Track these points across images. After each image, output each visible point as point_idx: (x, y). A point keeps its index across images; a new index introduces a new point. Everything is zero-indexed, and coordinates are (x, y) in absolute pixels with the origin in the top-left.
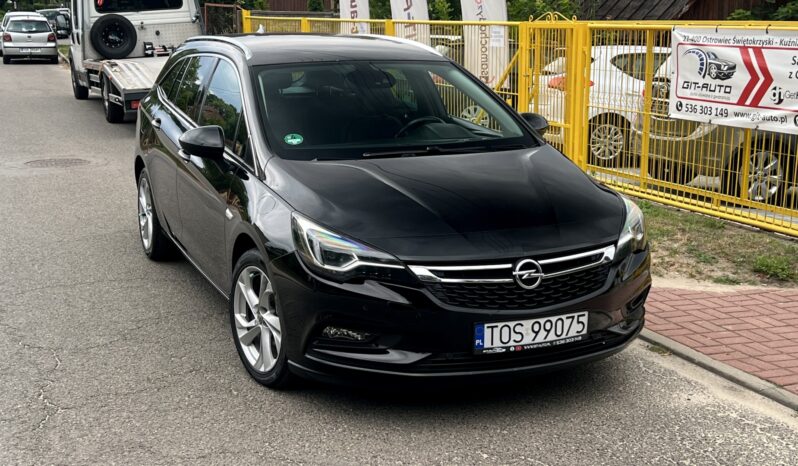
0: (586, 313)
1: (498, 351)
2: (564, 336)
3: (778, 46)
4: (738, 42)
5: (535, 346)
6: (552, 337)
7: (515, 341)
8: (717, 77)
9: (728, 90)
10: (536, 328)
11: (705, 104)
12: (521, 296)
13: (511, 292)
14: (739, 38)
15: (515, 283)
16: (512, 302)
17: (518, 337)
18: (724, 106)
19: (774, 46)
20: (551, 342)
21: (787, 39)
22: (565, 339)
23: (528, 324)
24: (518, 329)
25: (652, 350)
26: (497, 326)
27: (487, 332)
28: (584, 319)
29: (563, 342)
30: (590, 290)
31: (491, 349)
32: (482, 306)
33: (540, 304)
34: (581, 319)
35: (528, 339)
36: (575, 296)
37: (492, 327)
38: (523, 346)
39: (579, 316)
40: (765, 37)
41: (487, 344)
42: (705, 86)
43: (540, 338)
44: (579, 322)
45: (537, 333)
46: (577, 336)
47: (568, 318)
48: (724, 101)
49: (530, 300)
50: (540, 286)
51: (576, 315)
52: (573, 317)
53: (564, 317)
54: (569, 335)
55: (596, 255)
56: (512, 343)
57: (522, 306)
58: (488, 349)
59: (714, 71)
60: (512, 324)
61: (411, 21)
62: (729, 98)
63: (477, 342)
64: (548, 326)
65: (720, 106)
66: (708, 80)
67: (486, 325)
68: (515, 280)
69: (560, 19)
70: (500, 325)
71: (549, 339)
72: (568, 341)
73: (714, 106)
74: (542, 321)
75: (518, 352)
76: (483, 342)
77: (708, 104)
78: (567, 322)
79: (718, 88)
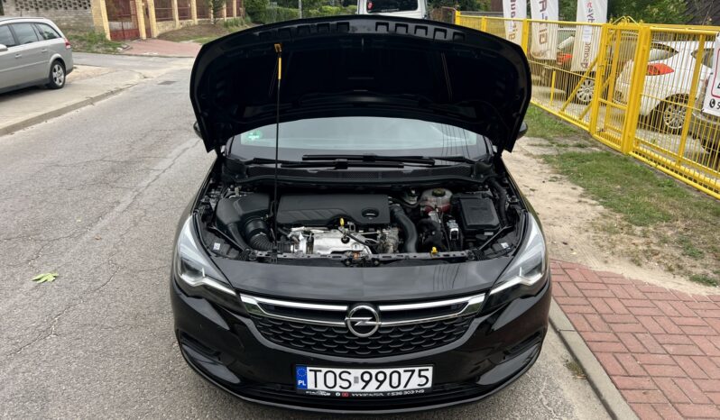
0: (431, 368)
1: (322, 394)
2: (401, 388)
5: (365, 395)
6: (386, 387)
7: (341, 387)
10: (367, 377)
12: (352, 343)
13: (341, 337)
15: (346, 328)
16: (341, 347)
17: (346, 384)
20: (385, 393)
22: (403, 391)
23: (357, 372)
24: (344, 376)
25: (569, 366)
26: (320, 371)
27: (310, 376)
28: (429, 373)
29: (400, 394)
30: (440, 343)
31: (315, 391)
32: (308, 348)
33: (375, 354)
34: (423, 373)
35: (357, 388)
36: (419, 348)
37: (316, 371)
38: (350, 393)
39: (420, 371)
41: (311, 386)
43: (372, 387)
44: (420, 376)
45: (367, 383)
46: (418, 390)
47: (405, 371)
49: (364, 349)
50: (376, 334)
51: (417, 369)
52: (413, 371)
53: (401, 370)
54: (408, 387)
55: (458, 305)
56: (337, 389)
57: (351, 354)
58: (312, 391)
60: (338, 371)
61: (544, 20)
63: (300, 382)
64: (381, 377)
67: (308, 368)
68: (347, 325)
69: (631, 21)
70: (324, 370)
71: (380, 390)
72: (406, 393)
74: (374, 372)
75: (345, 398)
76: (306, 382)
78: (405, 376)
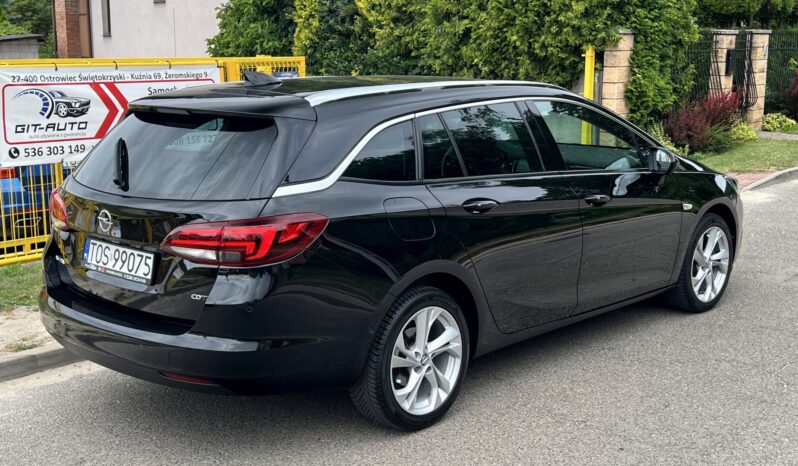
3: (130, 79)
4: (86, 78)
8: (69, 115)
9: (82, 126)
11: (52, 145)
14: (84, 75)
18: (79, 143)
19: (126, 80)
21: (137, 74)
40: (115, 73)
42: (51, 126)
48: (79, 137)
59: (63, 110)
62: (84, 134)
65: (74, 144)
66: (54, 119)
73: (66, 145)
77: (58, 144)
79: (69, 126)
